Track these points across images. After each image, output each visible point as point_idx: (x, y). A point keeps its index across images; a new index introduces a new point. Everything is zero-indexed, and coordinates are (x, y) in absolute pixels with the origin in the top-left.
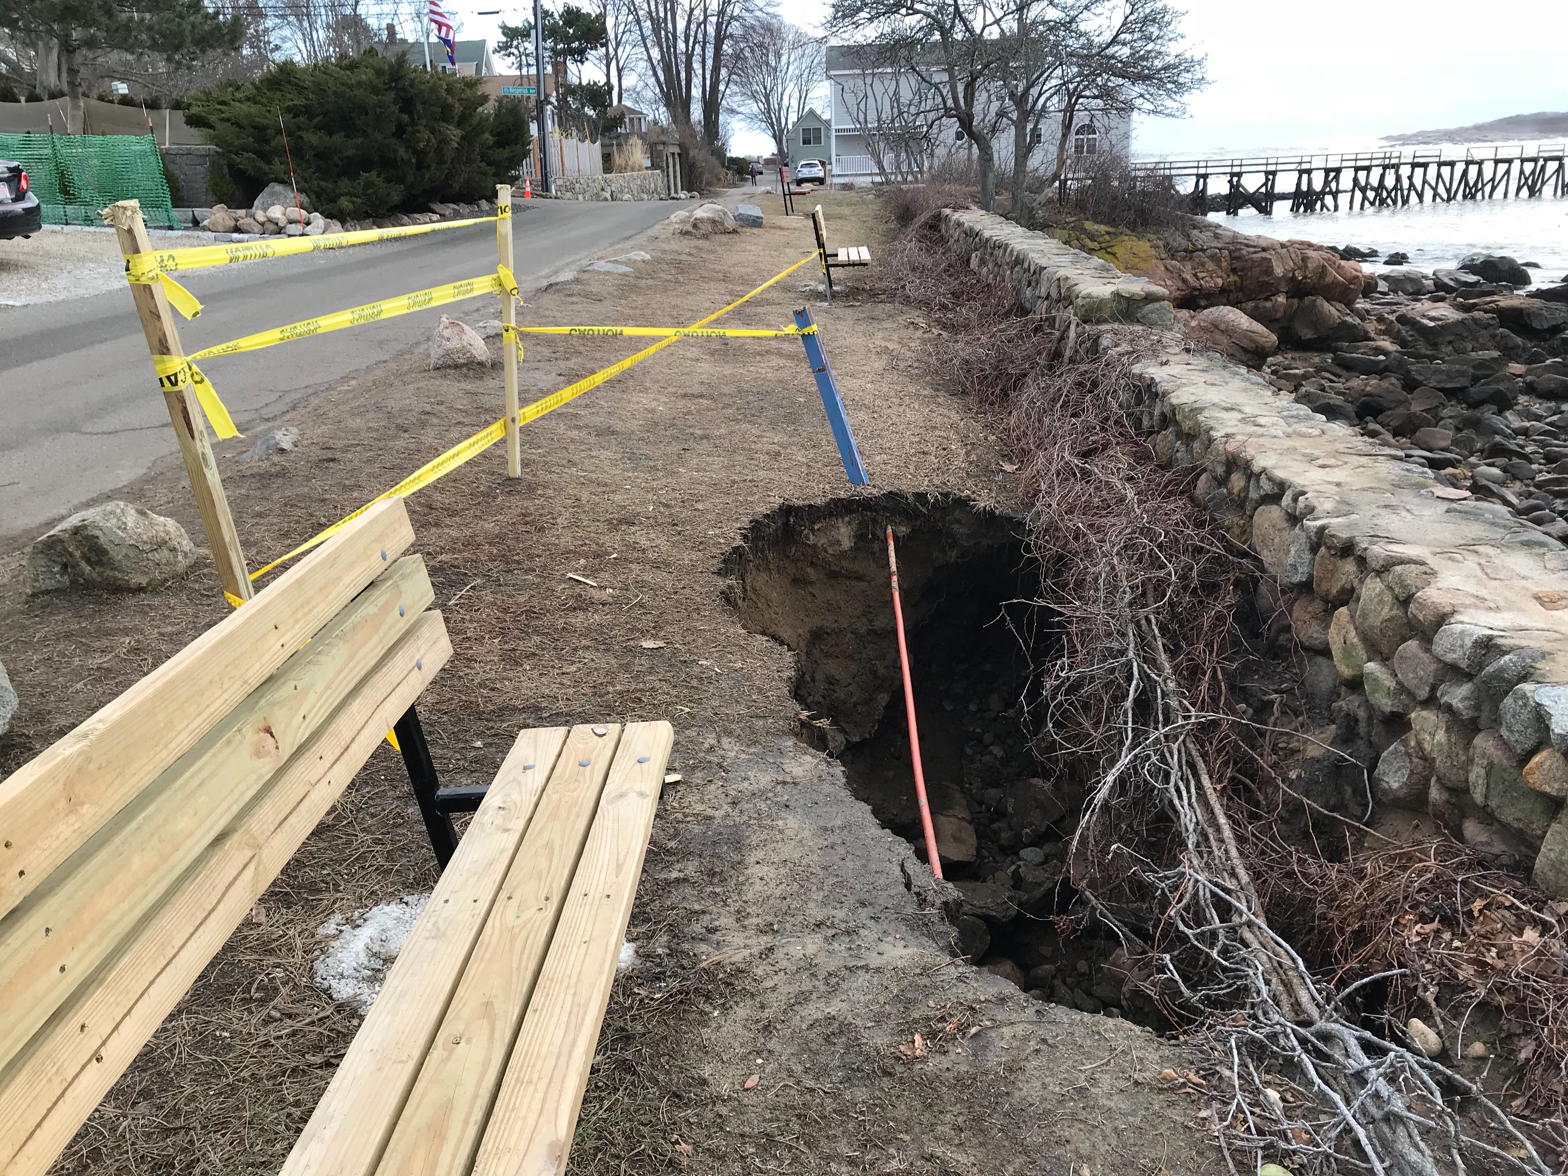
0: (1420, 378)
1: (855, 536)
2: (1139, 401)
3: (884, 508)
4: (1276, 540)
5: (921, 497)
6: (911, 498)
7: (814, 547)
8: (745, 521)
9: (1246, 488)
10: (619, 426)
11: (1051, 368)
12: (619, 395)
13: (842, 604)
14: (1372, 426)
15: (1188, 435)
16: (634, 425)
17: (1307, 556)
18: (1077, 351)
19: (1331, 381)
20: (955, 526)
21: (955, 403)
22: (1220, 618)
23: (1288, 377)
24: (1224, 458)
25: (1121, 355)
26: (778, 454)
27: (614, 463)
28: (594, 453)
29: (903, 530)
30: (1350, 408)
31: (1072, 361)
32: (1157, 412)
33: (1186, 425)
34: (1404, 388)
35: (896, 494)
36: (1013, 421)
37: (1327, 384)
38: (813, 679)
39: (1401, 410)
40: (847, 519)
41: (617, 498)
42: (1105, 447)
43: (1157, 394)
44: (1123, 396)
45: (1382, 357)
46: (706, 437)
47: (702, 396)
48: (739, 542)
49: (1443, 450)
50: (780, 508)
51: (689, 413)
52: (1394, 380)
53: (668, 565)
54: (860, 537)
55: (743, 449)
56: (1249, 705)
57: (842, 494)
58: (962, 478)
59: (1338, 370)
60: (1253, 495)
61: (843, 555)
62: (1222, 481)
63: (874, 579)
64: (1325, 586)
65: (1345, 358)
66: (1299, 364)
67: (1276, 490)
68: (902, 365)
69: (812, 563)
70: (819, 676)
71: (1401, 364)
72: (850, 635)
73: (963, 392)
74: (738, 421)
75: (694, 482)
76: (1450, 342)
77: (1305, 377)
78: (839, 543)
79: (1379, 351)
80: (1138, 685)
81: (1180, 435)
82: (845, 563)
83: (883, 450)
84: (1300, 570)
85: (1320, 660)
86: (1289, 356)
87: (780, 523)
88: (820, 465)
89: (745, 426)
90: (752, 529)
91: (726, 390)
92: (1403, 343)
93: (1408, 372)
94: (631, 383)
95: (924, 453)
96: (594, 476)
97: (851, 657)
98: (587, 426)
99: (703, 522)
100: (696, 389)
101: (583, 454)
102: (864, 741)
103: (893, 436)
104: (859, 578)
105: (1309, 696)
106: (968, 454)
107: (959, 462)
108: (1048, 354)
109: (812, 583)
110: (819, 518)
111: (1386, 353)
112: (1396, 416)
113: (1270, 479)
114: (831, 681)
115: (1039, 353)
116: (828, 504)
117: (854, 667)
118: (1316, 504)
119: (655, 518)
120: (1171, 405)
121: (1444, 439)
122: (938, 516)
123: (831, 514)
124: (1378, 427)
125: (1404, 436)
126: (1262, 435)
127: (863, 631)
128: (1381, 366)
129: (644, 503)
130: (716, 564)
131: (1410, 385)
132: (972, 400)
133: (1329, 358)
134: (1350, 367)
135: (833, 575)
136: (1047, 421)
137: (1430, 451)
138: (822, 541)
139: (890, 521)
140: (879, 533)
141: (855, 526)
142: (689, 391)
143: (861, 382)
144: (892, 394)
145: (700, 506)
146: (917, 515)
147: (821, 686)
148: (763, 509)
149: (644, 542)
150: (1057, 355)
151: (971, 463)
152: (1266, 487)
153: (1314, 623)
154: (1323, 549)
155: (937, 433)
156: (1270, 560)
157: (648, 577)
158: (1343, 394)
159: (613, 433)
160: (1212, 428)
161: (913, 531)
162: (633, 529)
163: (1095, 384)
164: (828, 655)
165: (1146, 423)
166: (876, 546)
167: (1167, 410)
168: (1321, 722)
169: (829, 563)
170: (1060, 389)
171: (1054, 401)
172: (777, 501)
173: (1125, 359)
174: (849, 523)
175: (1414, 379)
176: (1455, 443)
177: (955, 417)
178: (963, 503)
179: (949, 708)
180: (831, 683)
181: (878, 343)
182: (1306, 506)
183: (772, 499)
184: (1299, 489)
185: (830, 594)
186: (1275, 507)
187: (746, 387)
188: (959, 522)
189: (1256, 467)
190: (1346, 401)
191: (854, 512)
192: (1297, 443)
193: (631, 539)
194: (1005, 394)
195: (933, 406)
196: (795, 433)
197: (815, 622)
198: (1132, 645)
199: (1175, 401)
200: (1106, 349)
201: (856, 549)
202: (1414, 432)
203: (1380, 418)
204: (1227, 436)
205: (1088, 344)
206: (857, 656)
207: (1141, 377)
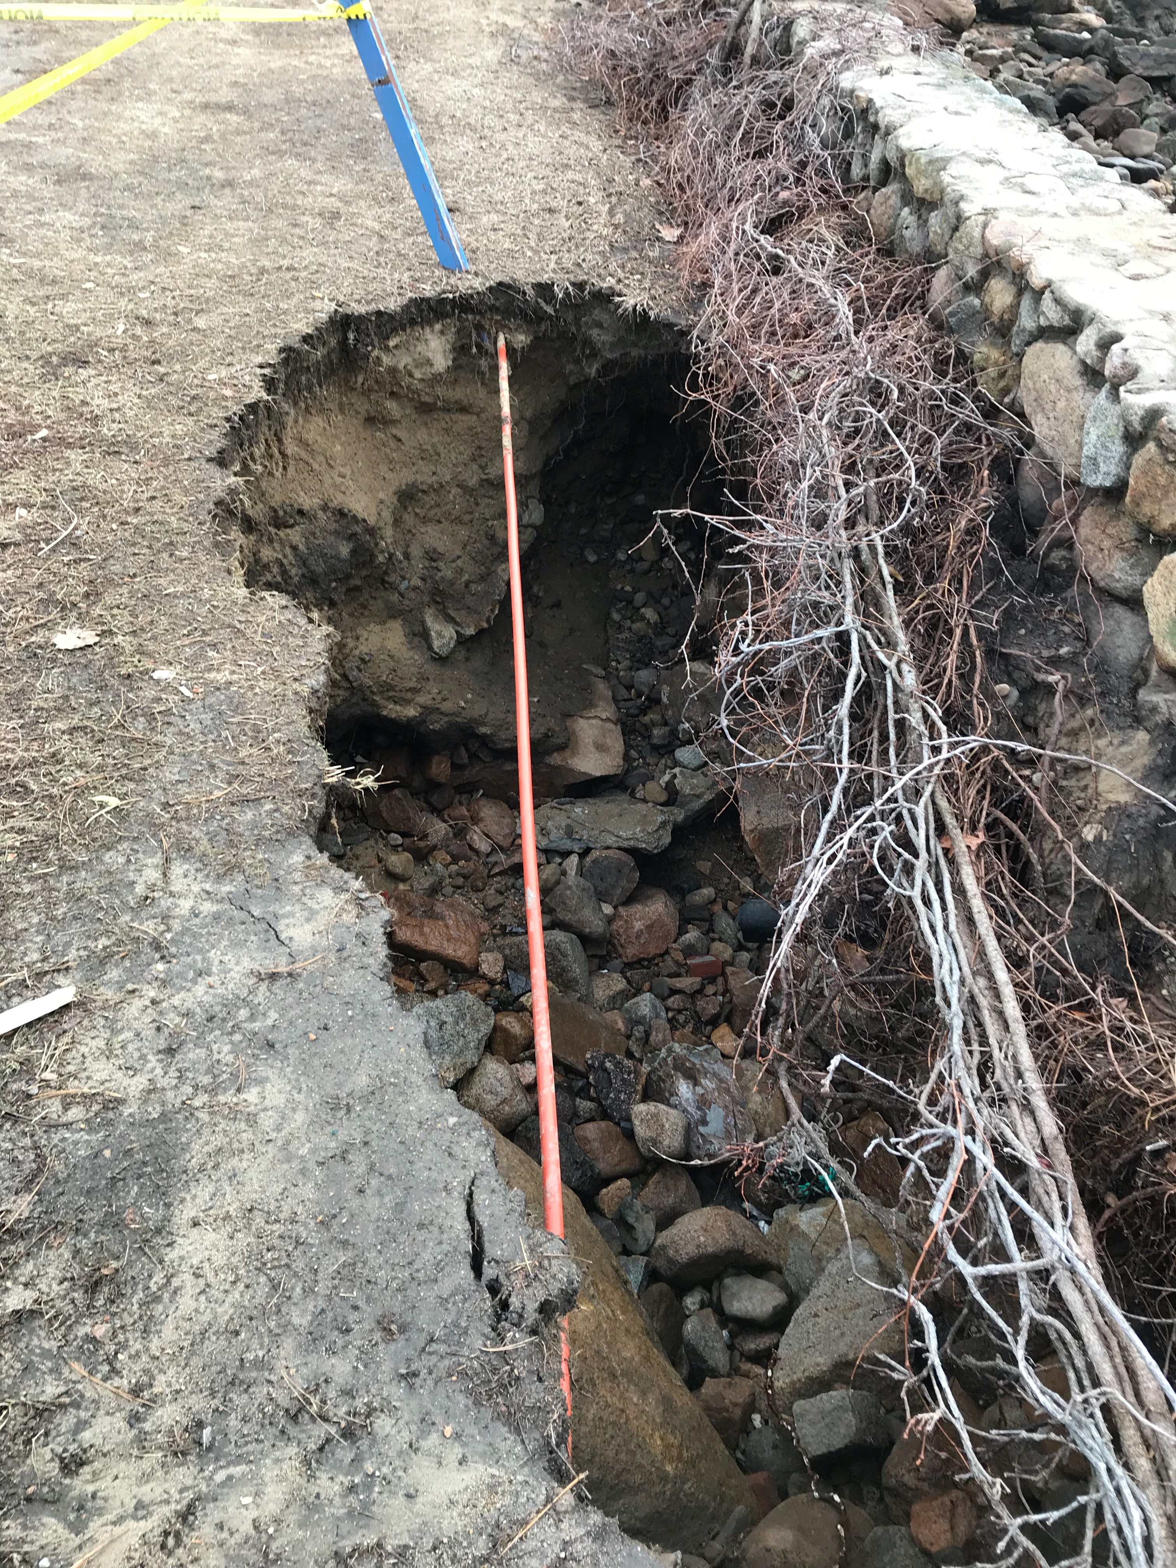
0: (1126, 63)
1: (454, 349)
2: (848, 134)
3: (493, 309)
4: (1061, 404)
5: (544, 289)
6: (530, 292)
7: (393, 371)
8: (270, 352)
9: (1015, 307)
10: (95, 163)
11: (726, 71)
12: (104, 106)
13: (441, 449)
14: (1075, 126)
15: (922, 202)
16: (119, 161)
17: (1118, 448)
18: (761, 44)
19: (1030, 65)
20: (594, 332)
21: (596, 120)
22: (972, 531)
23: (983, 60)
24: (978, 251)
25: (825, 57)
26: (336, 215)
27: (78, 235)
28: (46, 218)
29: (521, 339)
30: (1051, 103)
31: (755, 60)
32: (875, 157)
33: (921, 186)
34: (1108, 76)
35: (509, 286)
36: (674, 155)
37: (1026, 69)
38: (407, 556)
39: (1106, 106)
40: (438, 327)
41: (67, 308)
42: (803, 211)
43: (875, 127)
44: (826, 126)
45: (1086, 35)
46: (229, 184)
47: (230, 108)
48: (258, 393)
49: (1147, 157)
50: (332, 320)
51: (207, 139)
52: (1098, 66)
53: (134, 448)
54: (460, 350)
55: (285, 206)
56: (1012, 682)
57: (428, 290)
58: (602, 253)
59: (1039, 51)
60: (1027, 322)
61: (436, 379)
62: (975, 287)
63: (483, 410)
64: (1147, 509)
65: (1047, 35)
66: (994, 41)
67: (1067, 321)
68: (525, 56)
69: (392, 393)
70: (416, 551)
71: (1108, 43)
72: (455, 491)
73: (609, 103)
74: (281, 154)
75: (201, 273)
76: (1157, 18)
77: (1003, 59)
78: (429, 363)
79: (1083, 26)
80: (859, 677)
81: (908, 197)
82: (440, 391)
83: (492, 205)
84: (1103, 468)
85: (1119, 611)
86: (985, 30)
87: (333, 342)
88: (398, 234)
89: (291, 163)
90: (286, 362)
91: (270, 96)
92: (1108, 17)
93: (1115, 55)
94: (127, 84)
95: (551, 211)
96: (37, 263)
97: (458, 520)
98: (43, 166)
99: (203, 354)
100: (225, 95)
101: (29, 220)
102: (481, 632)
103: (508, 180)
104: (463, 409)
105: (1101, 667)
106: (611, 212)
107: (600, 226)
108: (722, 48)
109: (394, 422)
110: (394, 330)
111: (1092, 30)
112: (1098, 114)
113: (1057, 301)
114: (432, 556)
115: (710, 46)
116: (406, 308)
117: (463, 533)
118: (1141, 362)
119: (124, 349)
120: (898, 149)
121: (1148, 143)
122: (570, 318)
123: (413, 322)
124: (1078, 127)
125: (1106, 138)
126: (1036, 212)
127: (473, 482)
128: (1086, 47)
129: (110, 318)
130: (216, 440)
131: (1116, 72)
132: (619, 114)
133: (1028, 33)
134: (1051, 46)
135: (425, 409)
136: (720, 161)
137: (1132, 158)
138: (403, 360)
139: (502, 327)
140: (488, 344)
141: (451, 336)
142: (213, 98)
143: (465, 85)
144: (509, 106)
145: (201, 322)
146: (540, 317)
147: (419, 565)
148: (302, 325)
149: (99, 404)
150: (734, 50)
151: (616, 227)
152: (1052, 314)
153: (1117, 555)
154: (1151, 446)
155: (570, 175)
156: (1045, 431)
157: (94, 477)
158: (1044, 83)
159: (85, 177)
160: (962, 198)
161: (536, 338)
162: (84, 373)
163: (789, 105)
164: (425, 520)
165: (856, 171)
166: (483, 363)
167: (892, 156)
168: (1121, 721)
169: (417, 392)
170: (739, 112)
171: (731, 128)
172: (324, 309)
173: (830, 65)
174: (442, 332)
175: (1120, 65)
176: (1160, 148)
177: (596, 145)
178: (604, 298)
179: (592, 558)
180: (433, 560)
181: (493, 17)
182: (1125, 365)
183: (318, 305)
184: (1110, 328)
185: (422, 435)
186: (1061, 348)
187: (297, 91)
188: (599, 325)
189: (1037, 276)
190: (1048, 92)
191: (447, 316)
192: (1087, 225)
193: (76, 395)
194: (664, 115)
195: (565, 129)
196: (365, 177)
197: (404, 477)
198: (850, 600)
199: (905, 143)
200: (802, 43)
201: (456, 367)
202: (1117, 134)
203: (1083, 115)
204: (986, 212)
205: (777, 33)
206: (467, 518)
207: (851, 94)
